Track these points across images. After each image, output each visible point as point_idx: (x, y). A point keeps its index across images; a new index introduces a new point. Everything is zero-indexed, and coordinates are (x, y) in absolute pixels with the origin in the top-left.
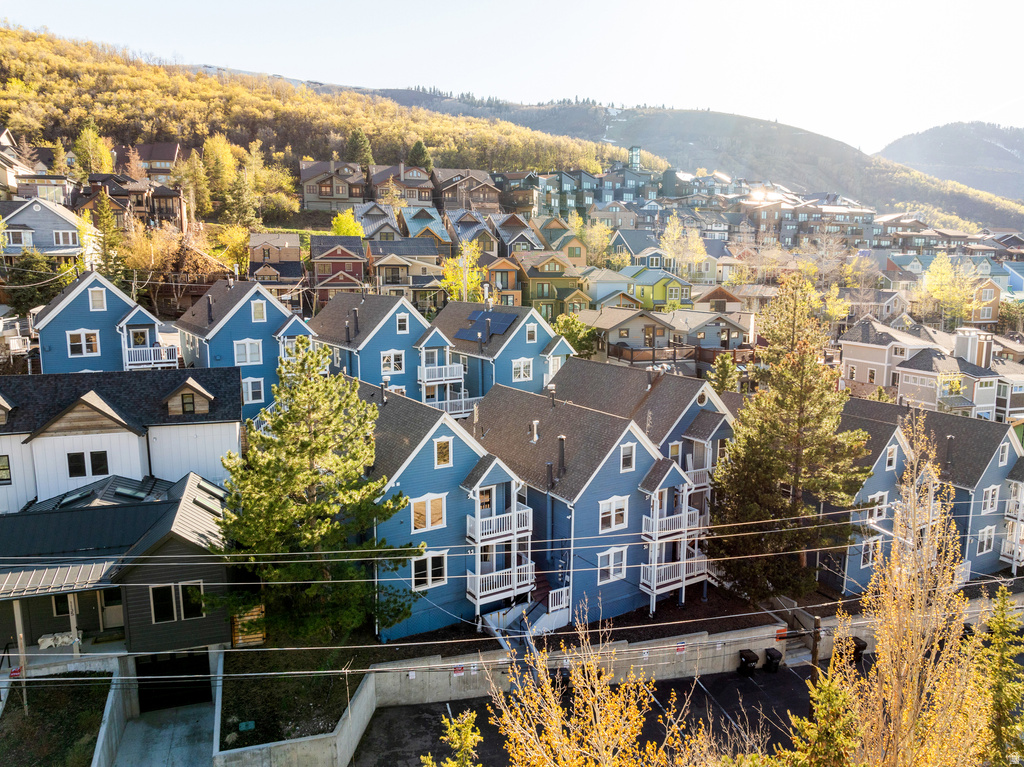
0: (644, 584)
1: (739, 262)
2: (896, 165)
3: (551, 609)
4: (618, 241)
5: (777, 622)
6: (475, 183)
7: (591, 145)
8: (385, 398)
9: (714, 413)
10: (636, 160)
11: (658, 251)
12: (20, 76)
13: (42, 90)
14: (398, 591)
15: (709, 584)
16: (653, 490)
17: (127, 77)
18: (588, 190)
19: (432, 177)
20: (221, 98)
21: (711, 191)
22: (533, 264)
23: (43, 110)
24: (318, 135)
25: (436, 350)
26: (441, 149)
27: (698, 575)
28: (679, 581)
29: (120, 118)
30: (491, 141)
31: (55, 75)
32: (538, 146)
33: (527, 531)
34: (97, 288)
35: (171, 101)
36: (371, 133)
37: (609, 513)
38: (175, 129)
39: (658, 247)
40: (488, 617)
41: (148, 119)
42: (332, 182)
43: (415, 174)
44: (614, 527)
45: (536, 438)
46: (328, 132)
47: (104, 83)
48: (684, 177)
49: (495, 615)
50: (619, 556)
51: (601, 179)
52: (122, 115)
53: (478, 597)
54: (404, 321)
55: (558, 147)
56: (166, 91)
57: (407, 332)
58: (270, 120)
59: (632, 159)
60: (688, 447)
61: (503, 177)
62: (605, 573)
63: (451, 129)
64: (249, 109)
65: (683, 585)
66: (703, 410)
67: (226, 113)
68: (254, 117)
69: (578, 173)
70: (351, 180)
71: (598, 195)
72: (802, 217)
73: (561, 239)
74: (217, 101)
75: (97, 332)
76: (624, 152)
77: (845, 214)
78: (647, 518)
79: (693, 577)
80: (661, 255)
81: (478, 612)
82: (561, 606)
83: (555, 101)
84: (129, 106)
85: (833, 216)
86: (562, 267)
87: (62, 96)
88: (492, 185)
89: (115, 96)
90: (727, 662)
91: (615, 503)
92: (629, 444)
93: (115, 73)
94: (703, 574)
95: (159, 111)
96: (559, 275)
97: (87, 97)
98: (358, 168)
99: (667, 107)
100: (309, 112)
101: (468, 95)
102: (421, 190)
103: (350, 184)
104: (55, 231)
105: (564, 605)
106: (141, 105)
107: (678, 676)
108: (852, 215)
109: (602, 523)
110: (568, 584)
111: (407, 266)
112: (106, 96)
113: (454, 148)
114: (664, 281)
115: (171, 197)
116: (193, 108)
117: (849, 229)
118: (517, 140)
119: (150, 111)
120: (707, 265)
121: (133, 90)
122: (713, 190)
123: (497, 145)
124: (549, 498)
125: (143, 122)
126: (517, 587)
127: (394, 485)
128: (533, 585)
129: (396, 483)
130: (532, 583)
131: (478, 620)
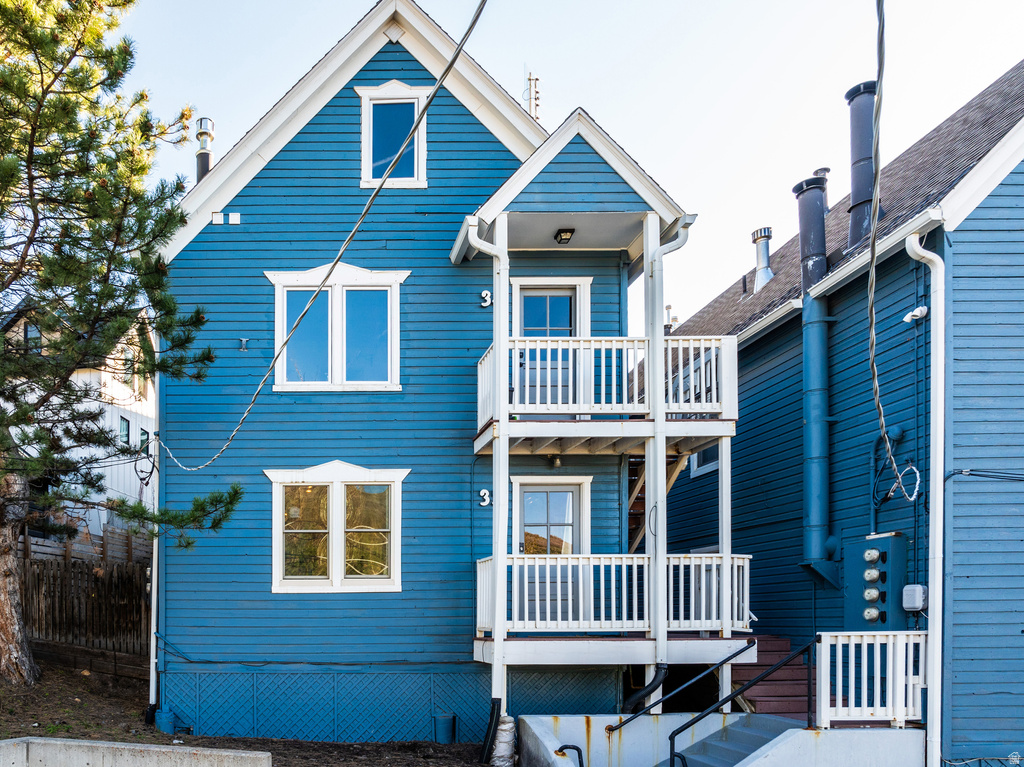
33: (716, 417)
53: (499, 641)
81: (499, 689)
82: (880, 713)
105: (898, 712)
126: (673, 635)
127: (219, 219)
128: (743, 643)
129: (226, 212)
130: (736, 635)
131: (495, 721)
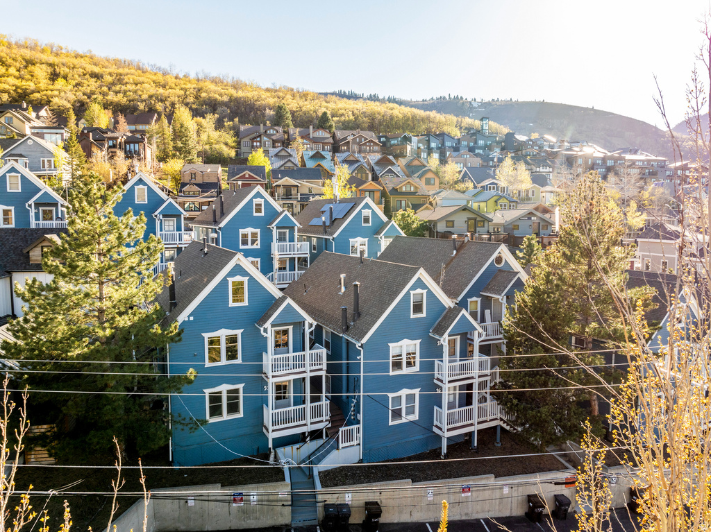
0: (437, 426)
1: (558, 190)
2: (684, 136)
3: (341, 445)
4: (465, 175)
5: (567, 468)
6: (363, 139)
7: (455, 119)
8: (206, 250)
9: (509, 272)
10: (486, 127)
11: (494, 181)
12: (65, 77)
13: (77, 85)
14: (184, 419)
15: (502, 428)
16: (441, 335)
17: (133, 76)
18: (449, 147)
19: (334, 136)
20: (194, 88)
21: (541, 147)
22: (393, 186)
23: (74, 97)
24: (258, 112)
25: (288, 230)
26: (343, 118)
27: (491, 420)
28: (472, 425)
29: (124, 101)
30: (379, 114)
31: (88, 76)
32: (414, 117)
33: (321, 370)
34: (13, 174)
35: (161, 91)
36: (295, 109)
37: (400, 355)
38: (160, 108)
39: (495, 178)
40: (281, 451)
41: (142, 101)
42: (261, 139)
43: (321, 134)
44: (405, 370)
45: (343, 289)
46: (265, 110)
47: (119, 80)
48: (521, 138)
49: (288, 449)
50: (410, 398)
51: (459, 139)
52: (125, 99)
53: (270, 431)
54: (260, 205)
55: (428, 118)
56: (157, 84)
57: (262, 214)
58: (226, 102)
59: (482, 126)
60: (487, 302)
61: (386, 137)
62: (397, 414)
63: (352, 106)
64: (212, 95)
65: (475, 428)
66: (500, 270)
67: (196, 98)
68: (216, 100)
69: (442, 136)
70: (274, 138)
71: (456, 149)
72: (610, 163)
73: (420, 172)
74: (192, 90)
75: (12, 208)
76: (477, 123)
77: (643, 161)
78: (440, 363)
79: (486, 421)
80: (496, 184)
81: (270, 445)
82: (352, 443)
83: (435, 98)
84: (131, 94)
85: (633, 162)
86: (416, 188)
87: (88, 88)
88: (377, 141)
89: (124, 88)
90: (514, 505)
91: (406, 346)
92: (419, 291)
93: (127, 74)
94: (496, 419)
95: (151, 97)
96: (414, 194)
97: (105, 89)
98: (281, 130)
99: (513, 100)
100: (253, 97)
101: (374, 96)
102: (324, 144)
103: (273, 140)
104: (42, 159)
105: (355, 442)
106: (140, 93)
107: (464, 518)
108: (649, 161)
109: (393, 366)
110: (358, 422)
111: (297, 186)
112: (117, 88)
113: (352, 118)
114: (496, 198)
115: (138, 143)
116: (174, 94)
117: (647, 171)
118: (398, 113)
119: (145, 97)
120: (533, 191)
121: (137, 85)
122: (543, 147)
123: (383, 116)
124: (344, 341)
125: (139, 103)
126: (311, 423)
127: (187, 319)
128: (328, 422)
129: (189, 317)
130: (326, 421)
131: (270, 452)
